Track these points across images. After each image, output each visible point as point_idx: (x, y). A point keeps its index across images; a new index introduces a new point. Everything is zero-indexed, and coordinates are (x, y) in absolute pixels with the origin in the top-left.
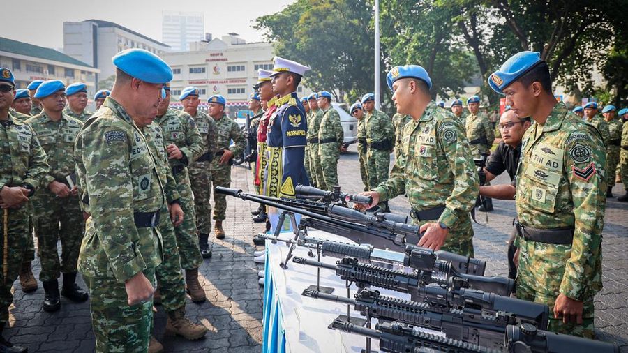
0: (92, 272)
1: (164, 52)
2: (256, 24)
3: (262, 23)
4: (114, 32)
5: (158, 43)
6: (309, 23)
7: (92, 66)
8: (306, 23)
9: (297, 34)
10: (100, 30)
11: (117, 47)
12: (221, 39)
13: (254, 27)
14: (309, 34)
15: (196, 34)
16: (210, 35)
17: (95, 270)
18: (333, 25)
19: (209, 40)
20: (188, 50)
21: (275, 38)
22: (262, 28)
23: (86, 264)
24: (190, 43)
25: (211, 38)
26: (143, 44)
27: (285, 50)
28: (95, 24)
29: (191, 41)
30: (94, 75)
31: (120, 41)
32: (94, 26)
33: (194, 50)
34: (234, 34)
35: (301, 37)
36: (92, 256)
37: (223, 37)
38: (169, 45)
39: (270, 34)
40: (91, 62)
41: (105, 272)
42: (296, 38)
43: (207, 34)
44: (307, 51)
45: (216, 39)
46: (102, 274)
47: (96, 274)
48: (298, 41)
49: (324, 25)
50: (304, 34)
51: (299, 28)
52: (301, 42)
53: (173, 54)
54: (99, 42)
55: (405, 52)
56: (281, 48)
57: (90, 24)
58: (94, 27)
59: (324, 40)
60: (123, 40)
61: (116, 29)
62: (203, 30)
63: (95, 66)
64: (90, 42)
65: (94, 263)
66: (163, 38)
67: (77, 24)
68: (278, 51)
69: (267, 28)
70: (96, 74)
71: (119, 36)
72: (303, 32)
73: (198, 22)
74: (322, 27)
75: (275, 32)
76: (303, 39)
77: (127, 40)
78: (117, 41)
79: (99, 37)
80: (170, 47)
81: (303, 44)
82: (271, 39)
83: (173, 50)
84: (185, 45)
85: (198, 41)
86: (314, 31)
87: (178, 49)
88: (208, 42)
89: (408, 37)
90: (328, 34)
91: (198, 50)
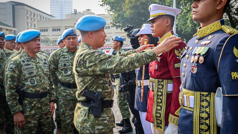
0: (87, 131)
1: (51, 19)
2: (101, 3)
3: (105, 3)
4: (24, 8)
5: (48, 15)
6: (131, 2)
7: (12, 26)
8: (130, 2)
9: (124, 9)
10: (16, 7)
11: (26, 17)
12: (82, 12)
13: (101, 5)
14: (131, 8)
15: (68, 10)
16: (76, 10)
17: (89, 130)
18: (145, 3)
19: (76, 13)
20: (64, 18)
21: (112, 11)
22: (105, 5)
23: (84, 127)
24: (65, 15)
25: (76, 12)
26: (40, 15)
27: (117, 17)
28: (13, 3)
29: (66, 14)
30: (13, 31)
31: (27, 13)
32: (12, 4)
33: (67, 18)
34: (89, 10)
35: (127, 10)
36: (87, 123)
37: (83, 11)
38: (54, 16)
39: (109, 9)
40: (12, 25)
41: (94, 131)
42: (124, 11)
43: (74, 10)
44: (130, 18)
45: (80, 12)
46: (93, 132)
47: (90, 132)
48: (125, 12)
49: (140, 3)
50: (129, 9)
51: (126, 5)
52: (127, 13)
53: (56, 20)
54: (16, 14)
55: (187, 17)
56: (115, 16)
57: (11, 3)
58: (13, 6)
59: (139, 11)
60: (29, 13)
61: (25, 7)
62: (72, 8)
63: (14, 27)
64: (11, 14)
65: (88, 126)
66: (51, 12)
67: (3, 3)
68: (114, 18)
69: (108, 6)
70: (15, 31)
71: (27, 11)
72: (128, 7)
73: (69, 4)
74: (139, 4)
75: (112, 8)
76: (128, 11)
77: (31, 13)
78: (26, 13)
79: (16, 11)
80: (55, 17)
81: (128, 14)
82: (109, 12)
83: (56, 18)
84: (63, 16)
85: (70, 14)
86: (134, 7)
87: (59, 18)
88: (75, 14)
89: (189, 9)
90: (141, 8)
91: (70, 18)
